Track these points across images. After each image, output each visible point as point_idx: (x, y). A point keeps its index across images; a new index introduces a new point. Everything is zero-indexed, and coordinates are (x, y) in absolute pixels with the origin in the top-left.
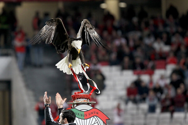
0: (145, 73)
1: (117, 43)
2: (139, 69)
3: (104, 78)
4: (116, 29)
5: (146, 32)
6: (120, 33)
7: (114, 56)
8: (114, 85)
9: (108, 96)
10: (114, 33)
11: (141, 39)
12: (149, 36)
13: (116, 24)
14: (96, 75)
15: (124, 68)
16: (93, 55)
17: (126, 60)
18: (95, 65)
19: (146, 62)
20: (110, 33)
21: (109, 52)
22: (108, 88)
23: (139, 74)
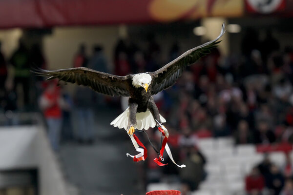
0: (278, 150)
1: (226, 96)
2: (265, 143)
3: (203, 160)
4: (223, 71)
5: (277, 76)
6: (229, 78)
7: (219, 121)
8: (223, 172)
9: (212, 191)
10: (220, 79)
11: (268, 88)
12: (282, 82)
13: (223, 62)
14: (189, 154)
15: (239, 142)
16: (184, 119)
17: (243, 126)
18: (187, 136)
19: (277, 130)
20: (212, 79)
21: (211, 114)
22: (211, 178)
23: (266, 152)
